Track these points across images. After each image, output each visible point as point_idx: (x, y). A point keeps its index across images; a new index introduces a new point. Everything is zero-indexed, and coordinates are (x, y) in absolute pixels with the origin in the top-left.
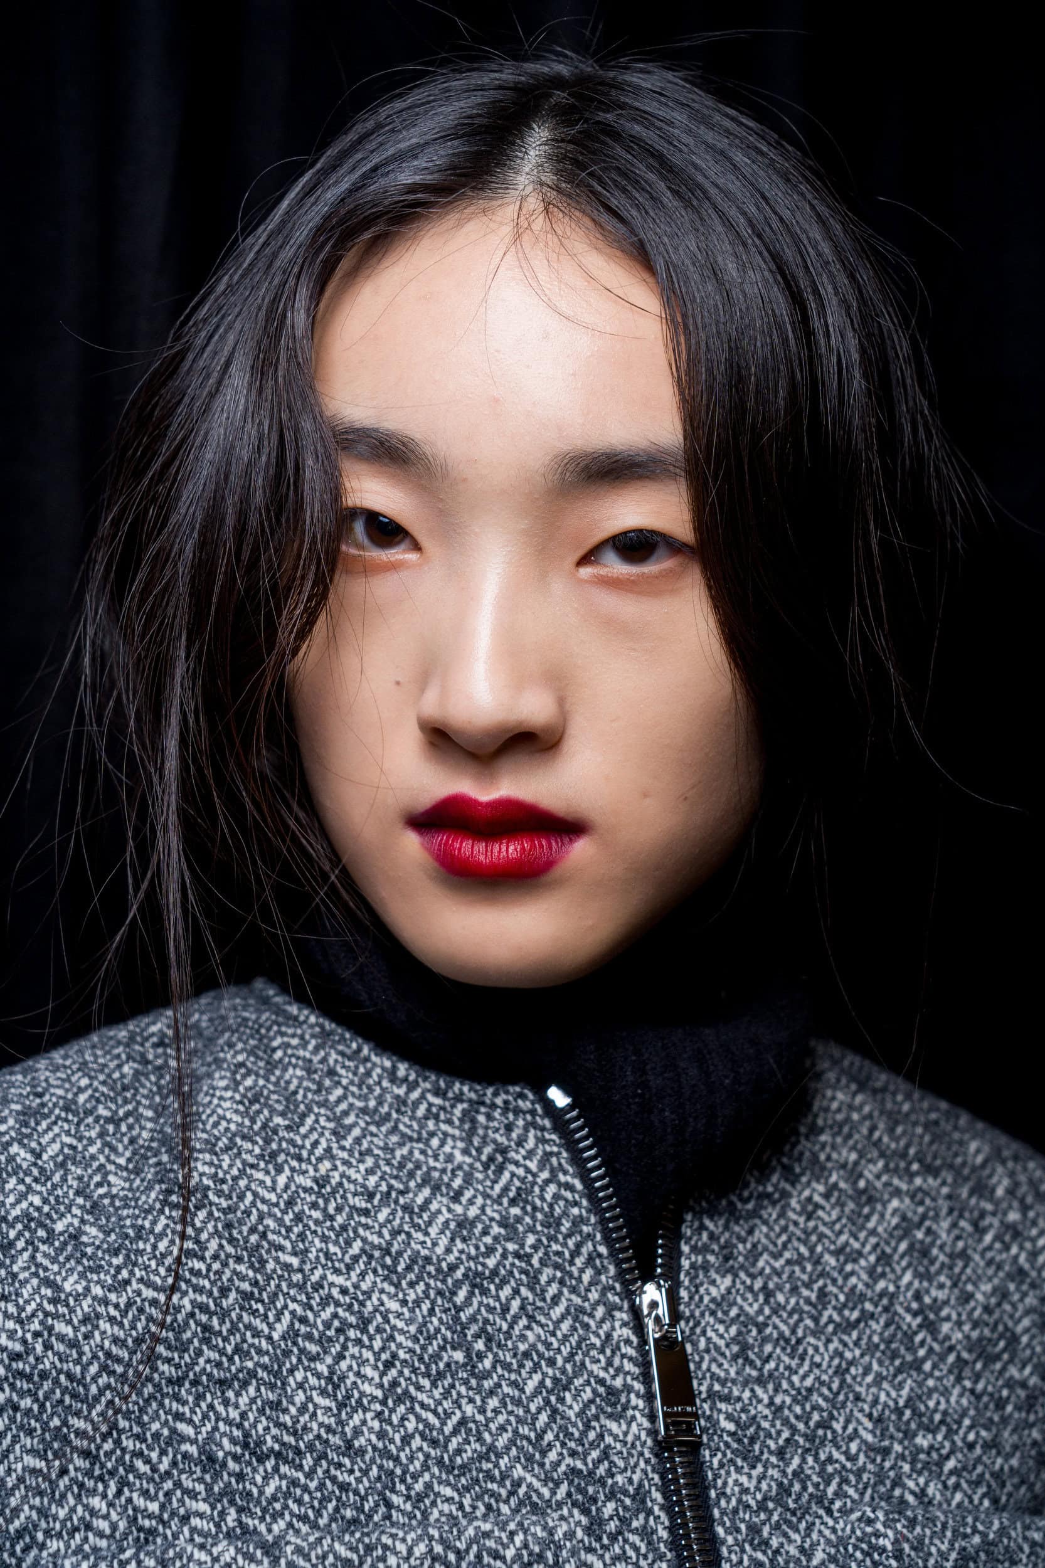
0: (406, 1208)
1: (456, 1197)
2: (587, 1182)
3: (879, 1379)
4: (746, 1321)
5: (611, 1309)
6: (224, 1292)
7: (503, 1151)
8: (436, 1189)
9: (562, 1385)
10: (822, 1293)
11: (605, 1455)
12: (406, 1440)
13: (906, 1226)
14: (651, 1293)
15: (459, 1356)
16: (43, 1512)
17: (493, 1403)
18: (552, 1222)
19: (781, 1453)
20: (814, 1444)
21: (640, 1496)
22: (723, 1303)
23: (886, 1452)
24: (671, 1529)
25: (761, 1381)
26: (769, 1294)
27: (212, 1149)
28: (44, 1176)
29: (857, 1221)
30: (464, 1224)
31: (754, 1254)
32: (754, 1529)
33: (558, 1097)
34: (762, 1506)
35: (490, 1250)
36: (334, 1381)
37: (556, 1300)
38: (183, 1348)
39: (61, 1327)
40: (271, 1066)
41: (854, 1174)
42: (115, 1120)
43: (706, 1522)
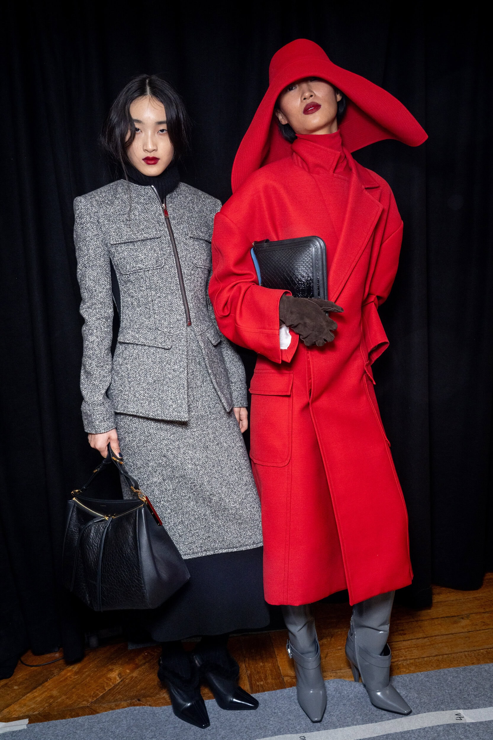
0: (139, 198)
1: (144, 197)
2: (156, 195)
3: (188, 213)
4: (173, 208)
5: (160, 206)
6: (122, 206)
7: (148, 192)
8: (141, 196)
9: (155, 213)
10: (182, 206)
11: (160, 219)
12: (141, 218)
13: (191, 200)
14: (164, 205)
15: (145, 211)
16: (109, 227)
17: (149, 215)
18: (153, 198)
19: (177, 219)
20: (181, 218)
21: (164, 223)
22: (171, 207)
23: (188, 220)
24: (167, 226)
25: (175, 213)
26: (176, 206)
27: (119, 194)
28: (103, 198)
29: (186, 199)
30: (144, 199)
31: (174, 202)
32: (175, 226)
33: (153, 186)
34: (176, 224)
35: (147, 201)
36: (134, 214)
37: (154, 206)
38: (119, 211)
39: (108, 210)
40: (124, 186)
41: (185, 195)
42: (109, 192)
43: (170, 225)
